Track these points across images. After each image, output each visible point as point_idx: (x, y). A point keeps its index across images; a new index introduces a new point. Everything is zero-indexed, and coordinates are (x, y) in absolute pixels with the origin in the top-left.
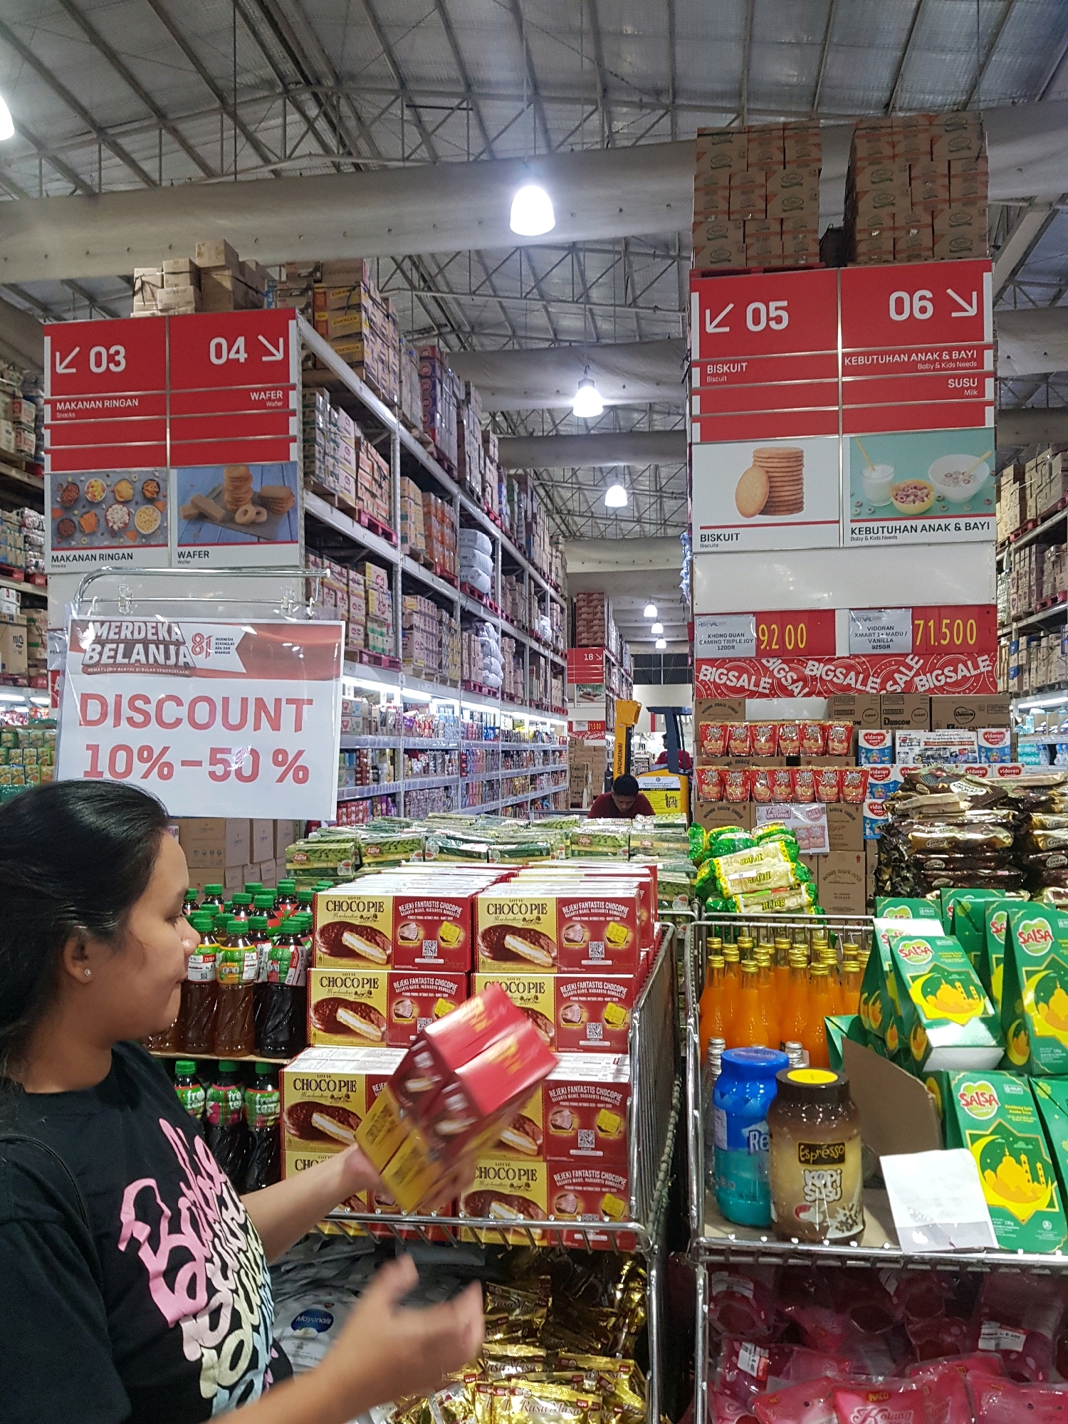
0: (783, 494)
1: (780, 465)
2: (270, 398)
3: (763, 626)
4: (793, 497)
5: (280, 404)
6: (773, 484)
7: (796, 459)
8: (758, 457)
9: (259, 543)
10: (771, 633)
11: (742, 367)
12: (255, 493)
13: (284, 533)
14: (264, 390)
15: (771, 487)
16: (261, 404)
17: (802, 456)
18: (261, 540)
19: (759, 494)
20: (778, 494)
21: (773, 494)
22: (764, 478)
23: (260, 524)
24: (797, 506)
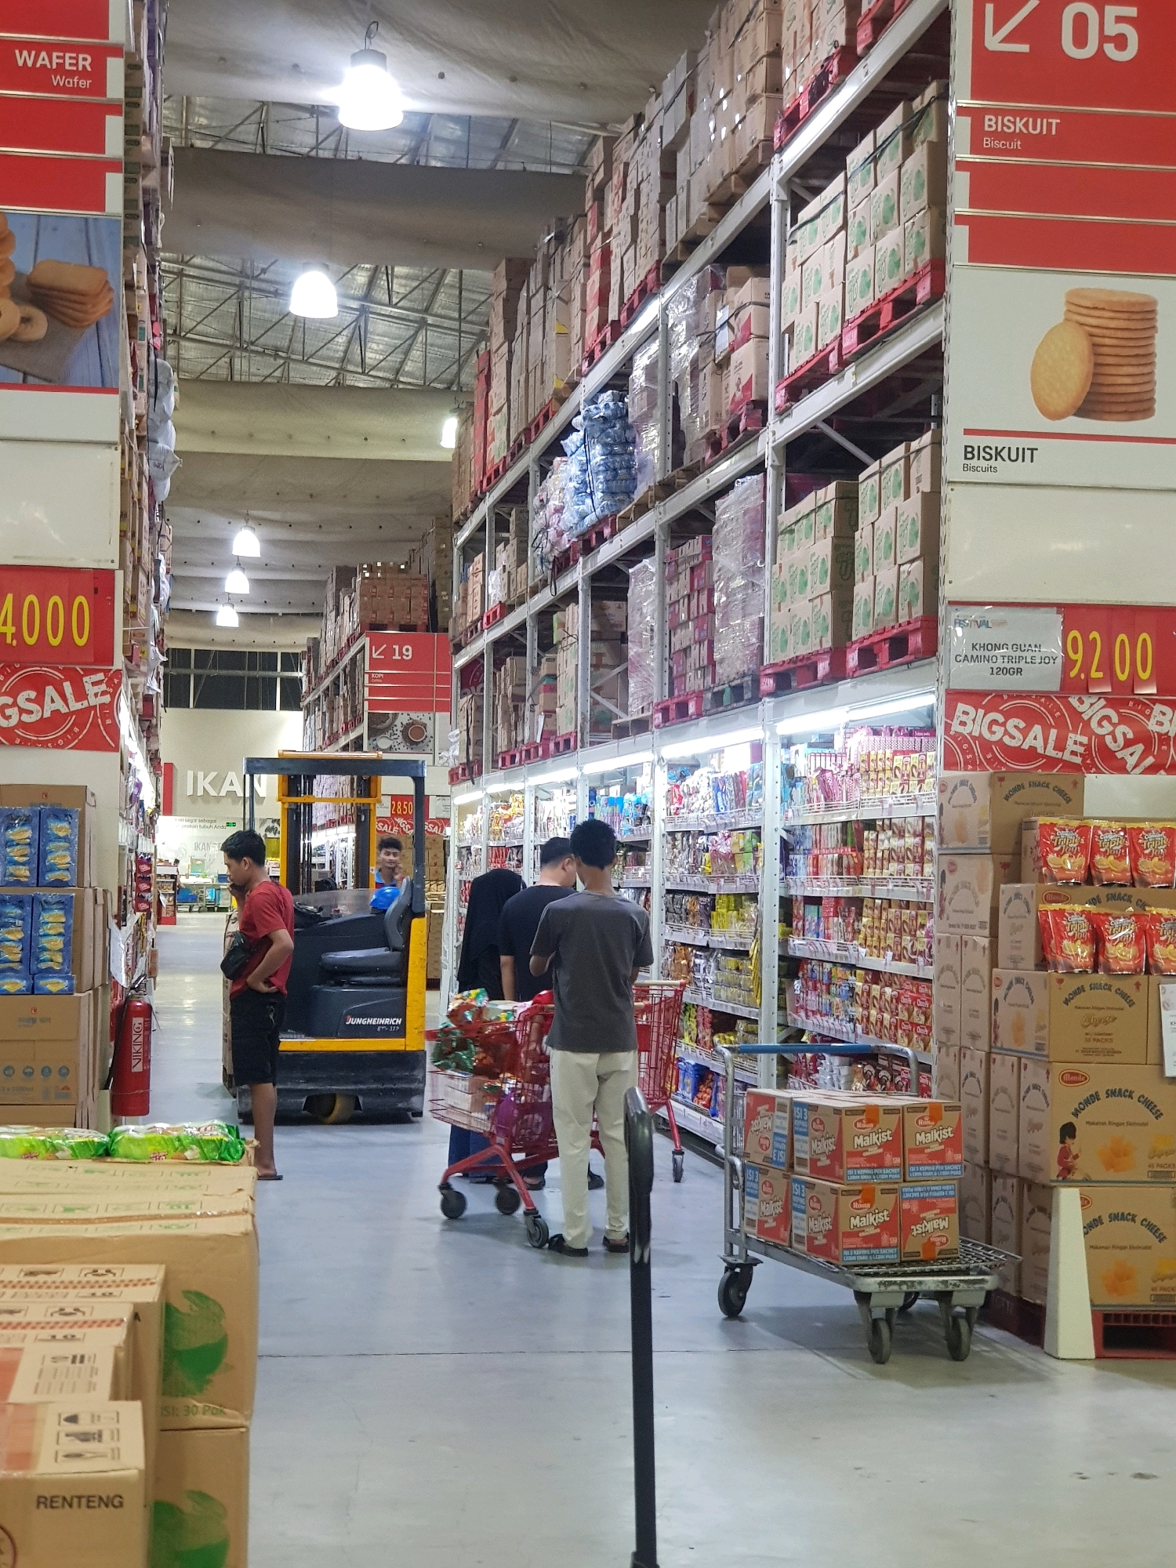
0: (1120, 380)
1: (1113, 324)
2: (61, 66)
3: (1074, 633)
4: (1136, 389)
5: (85, 83)
6: (1101, 360)
7: (1144, 315)
8: (1077, 306)
9: (24, 386)
10: (1089, 646)
11: (1049, 125)
12: (19, 275)
13: (85, 366)
14: (50, 48)
15: (1097, 365)
16: (38, 78)
17: (1153, 311)
18: (31, 380)
19: (1074, 376)
20: (1110, 380)
21: (1101, 380)
22: (1082, 345)
23: (28, 344)
24: (1141, 405)
